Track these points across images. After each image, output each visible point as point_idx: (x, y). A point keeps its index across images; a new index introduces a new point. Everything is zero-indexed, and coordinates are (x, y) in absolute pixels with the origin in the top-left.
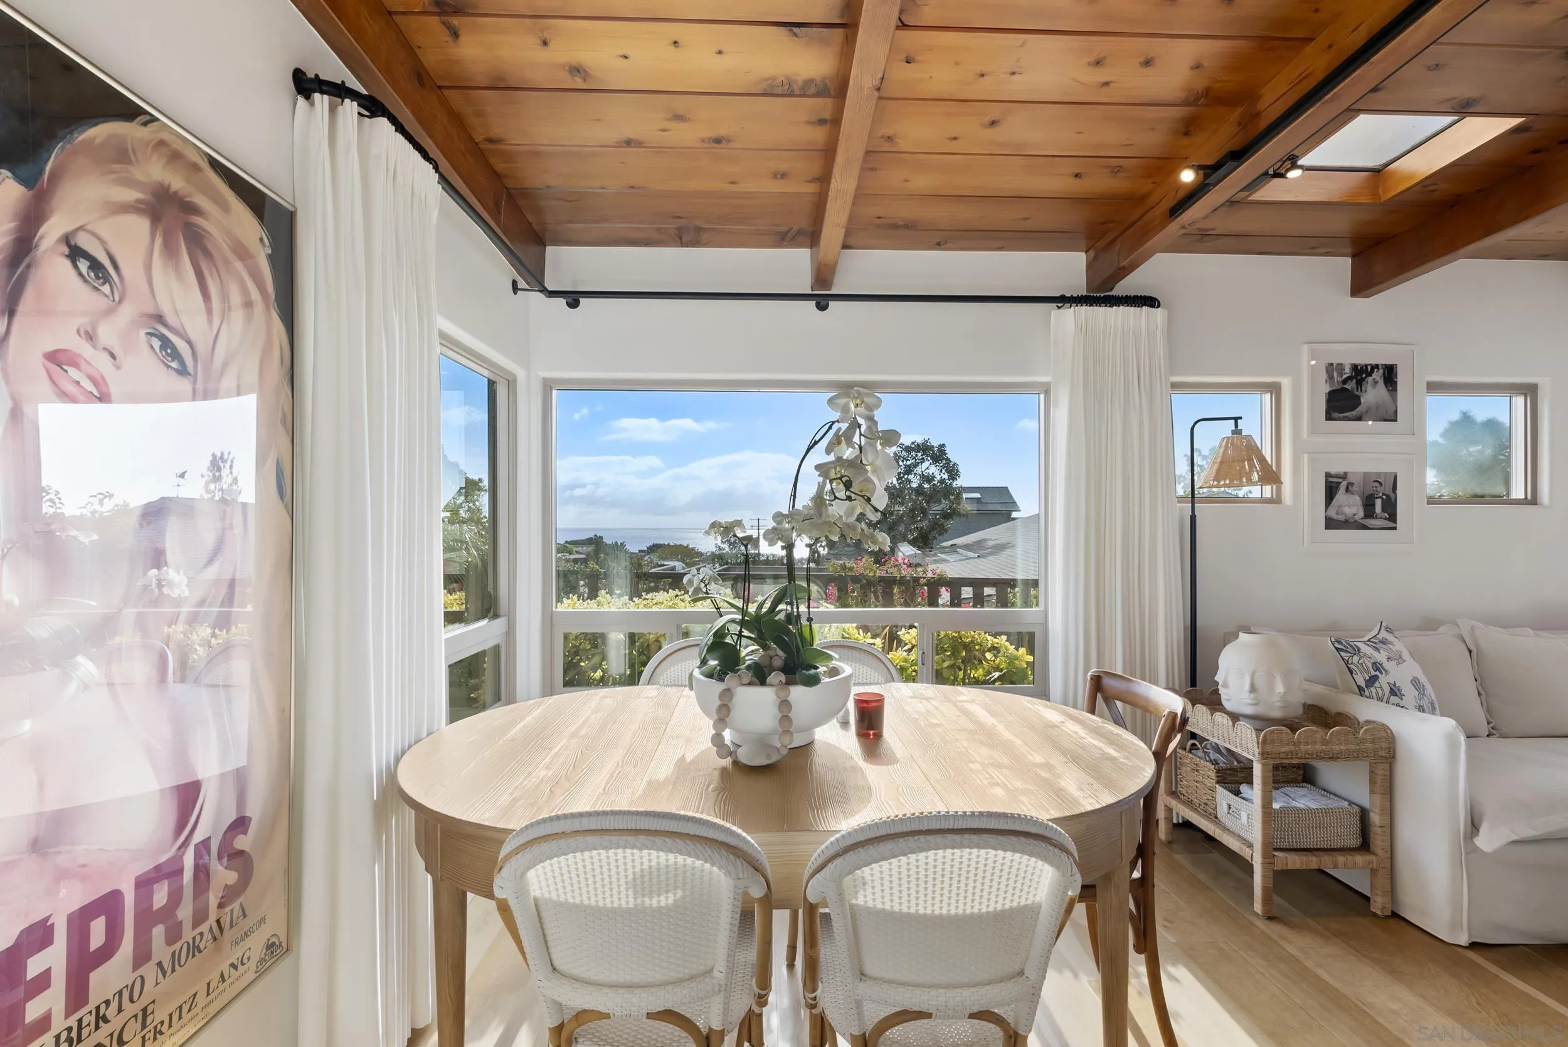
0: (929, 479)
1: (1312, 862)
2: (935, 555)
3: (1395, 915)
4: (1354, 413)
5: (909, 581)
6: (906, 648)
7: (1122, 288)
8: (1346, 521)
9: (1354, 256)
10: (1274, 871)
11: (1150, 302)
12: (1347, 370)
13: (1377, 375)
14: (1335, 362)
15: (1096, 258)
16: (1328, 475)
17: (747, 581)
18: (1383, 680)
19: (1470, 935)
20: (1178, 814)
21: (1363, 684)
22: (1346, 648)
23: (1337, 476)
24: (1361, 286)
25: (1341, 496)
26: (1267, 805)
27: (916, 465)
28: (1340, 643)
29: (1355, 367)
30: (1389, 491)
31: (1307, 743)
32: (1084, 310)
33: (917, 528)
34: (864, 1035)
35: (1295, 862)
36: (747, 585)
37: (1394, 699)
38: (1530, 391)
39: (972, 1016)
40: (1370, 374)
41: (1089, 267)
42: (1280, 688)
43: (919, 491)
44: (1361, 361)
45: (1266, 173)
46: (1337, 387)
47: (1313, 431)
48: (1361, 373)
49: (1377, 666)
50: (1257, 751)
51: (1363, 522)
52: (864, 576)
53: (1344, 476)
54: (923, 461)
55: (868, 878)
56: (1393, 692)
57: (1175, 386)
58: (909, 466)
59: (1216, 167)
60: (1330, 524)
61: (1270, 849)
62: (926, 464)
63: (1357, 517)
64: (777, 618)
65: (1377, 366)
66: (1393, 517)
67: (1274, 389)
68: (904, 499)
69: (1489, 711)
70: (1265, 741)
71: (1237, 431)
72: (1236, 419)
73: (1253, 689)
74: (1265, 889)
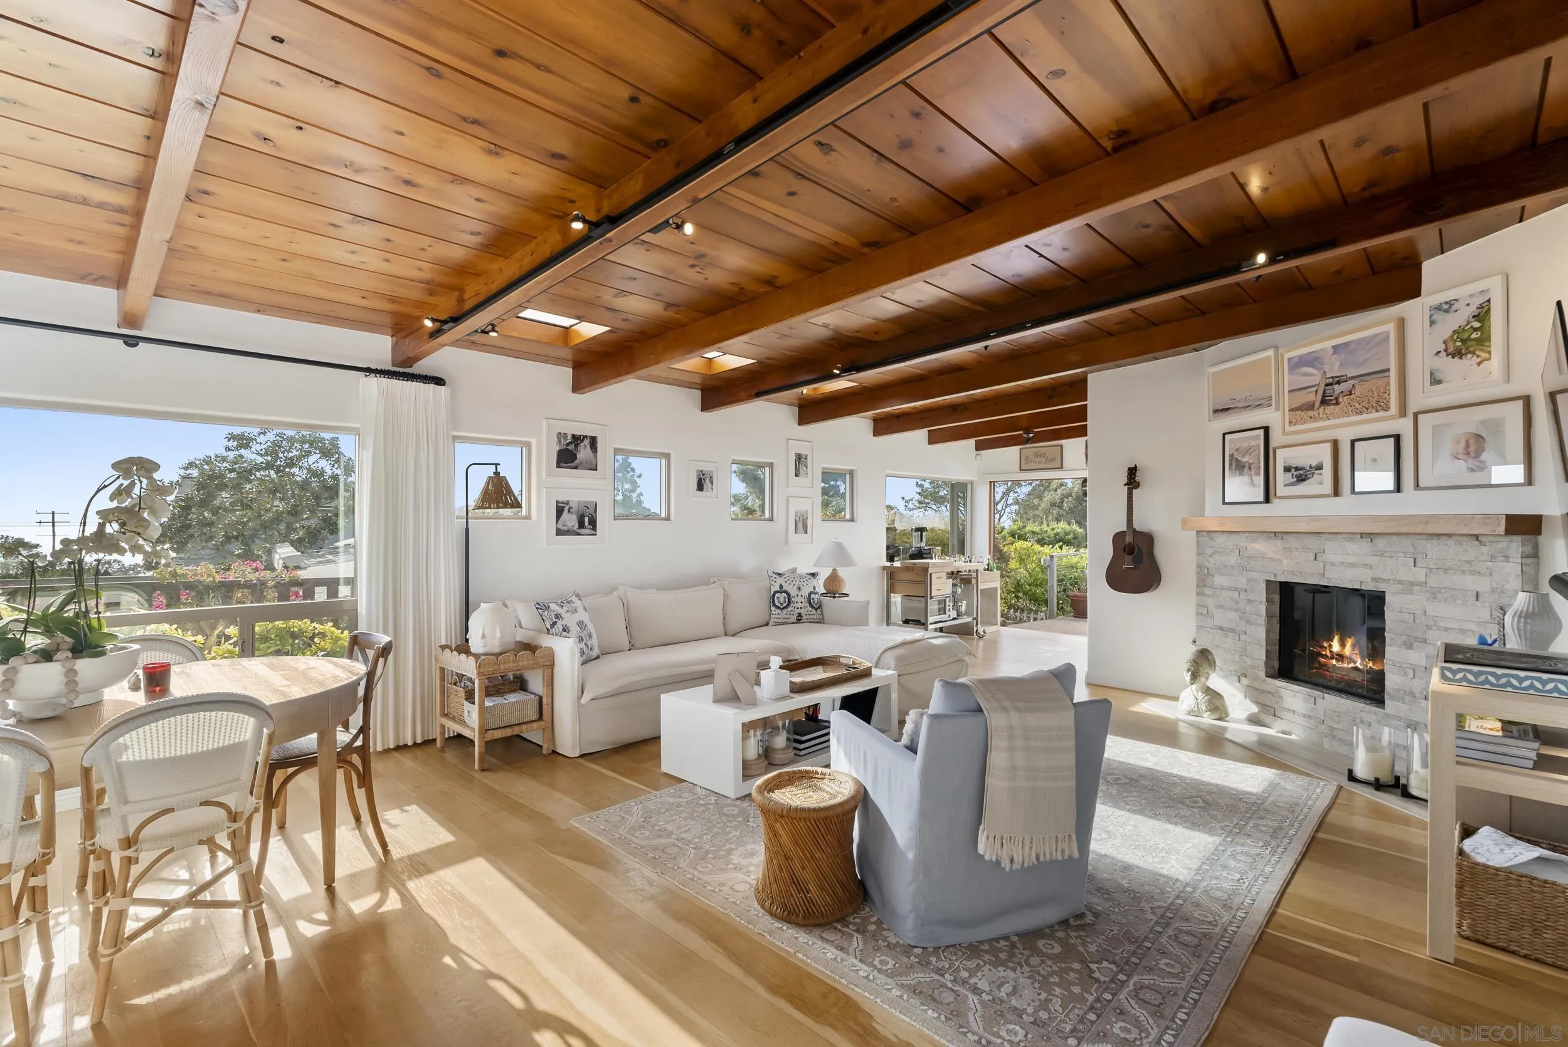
0: (319, 474)
1: (508, 732)
2: (323, 556)
3: (554, 752)
4: (573, 464)
5: (256, 584)
6: (231, 641)
7: (418, 368)
8: (568, 531)
9: (573, 368)
10: (486, 742)
11: (439, 381)
12: (569, 437)
13: (587, 442)
14: (562, 432)
15: (396, 343)
16: (557, 502)
17: (32, 594)
18: (560, 624)
19: (580, 750)
20: (449, 729)
21: (549, 627)
22: (542, 607)
23: (563, 503)
24: (577, 388)
25: (565, 515)
26: (482, 704)
27: (299, 458)
28: (538, 604)
29: (574, 436)
30: (592, 511)
31: (505, 663)
32: (385, 381)
33: (304, 527)
34: (128, 837)
35: (498, 734)
36: (32, 600)
37: (565, 634)
38: (667, 456)
39: (202, 804)
40: (582, 441)
41: (395, 347)
42: (498, 635)
43: (304, 485)
44: (577, 433)
45: (477, 331)
46: (563, 447)
47: (549, 475)
48: (577, 439)
49: (558, 616)
50: (475, 672)
51: (579, 531)
52: (200, 582)
53: (567, 503)
54: (308, 454)
55: (128, 743)
56: (564, 630)
57: (455, 438)
58: (292, 459)
59: (445, 322)
60: (559, 532)
61: (484, 730)
62: (312, 459)
63: (574, 528)
64: (66, 615)
65: (586, 437)
66: (594, 528)
67: (528, 445)
68: (285, 494)
69: (631, 636)
70: (480, 666)
71: (497, 473)
72: (496, 465)
73: (483, 637)
74: (480, 753)
